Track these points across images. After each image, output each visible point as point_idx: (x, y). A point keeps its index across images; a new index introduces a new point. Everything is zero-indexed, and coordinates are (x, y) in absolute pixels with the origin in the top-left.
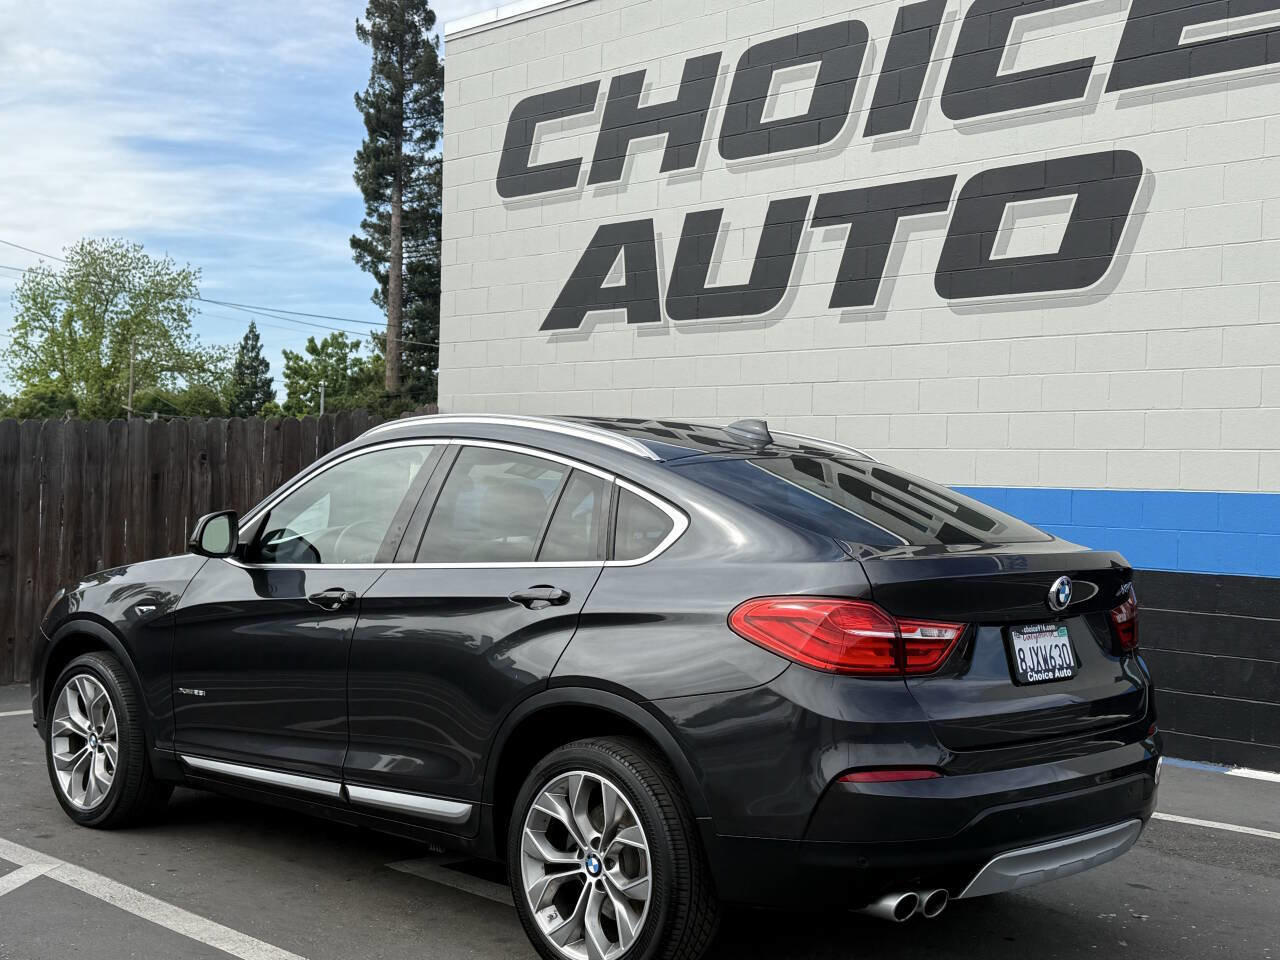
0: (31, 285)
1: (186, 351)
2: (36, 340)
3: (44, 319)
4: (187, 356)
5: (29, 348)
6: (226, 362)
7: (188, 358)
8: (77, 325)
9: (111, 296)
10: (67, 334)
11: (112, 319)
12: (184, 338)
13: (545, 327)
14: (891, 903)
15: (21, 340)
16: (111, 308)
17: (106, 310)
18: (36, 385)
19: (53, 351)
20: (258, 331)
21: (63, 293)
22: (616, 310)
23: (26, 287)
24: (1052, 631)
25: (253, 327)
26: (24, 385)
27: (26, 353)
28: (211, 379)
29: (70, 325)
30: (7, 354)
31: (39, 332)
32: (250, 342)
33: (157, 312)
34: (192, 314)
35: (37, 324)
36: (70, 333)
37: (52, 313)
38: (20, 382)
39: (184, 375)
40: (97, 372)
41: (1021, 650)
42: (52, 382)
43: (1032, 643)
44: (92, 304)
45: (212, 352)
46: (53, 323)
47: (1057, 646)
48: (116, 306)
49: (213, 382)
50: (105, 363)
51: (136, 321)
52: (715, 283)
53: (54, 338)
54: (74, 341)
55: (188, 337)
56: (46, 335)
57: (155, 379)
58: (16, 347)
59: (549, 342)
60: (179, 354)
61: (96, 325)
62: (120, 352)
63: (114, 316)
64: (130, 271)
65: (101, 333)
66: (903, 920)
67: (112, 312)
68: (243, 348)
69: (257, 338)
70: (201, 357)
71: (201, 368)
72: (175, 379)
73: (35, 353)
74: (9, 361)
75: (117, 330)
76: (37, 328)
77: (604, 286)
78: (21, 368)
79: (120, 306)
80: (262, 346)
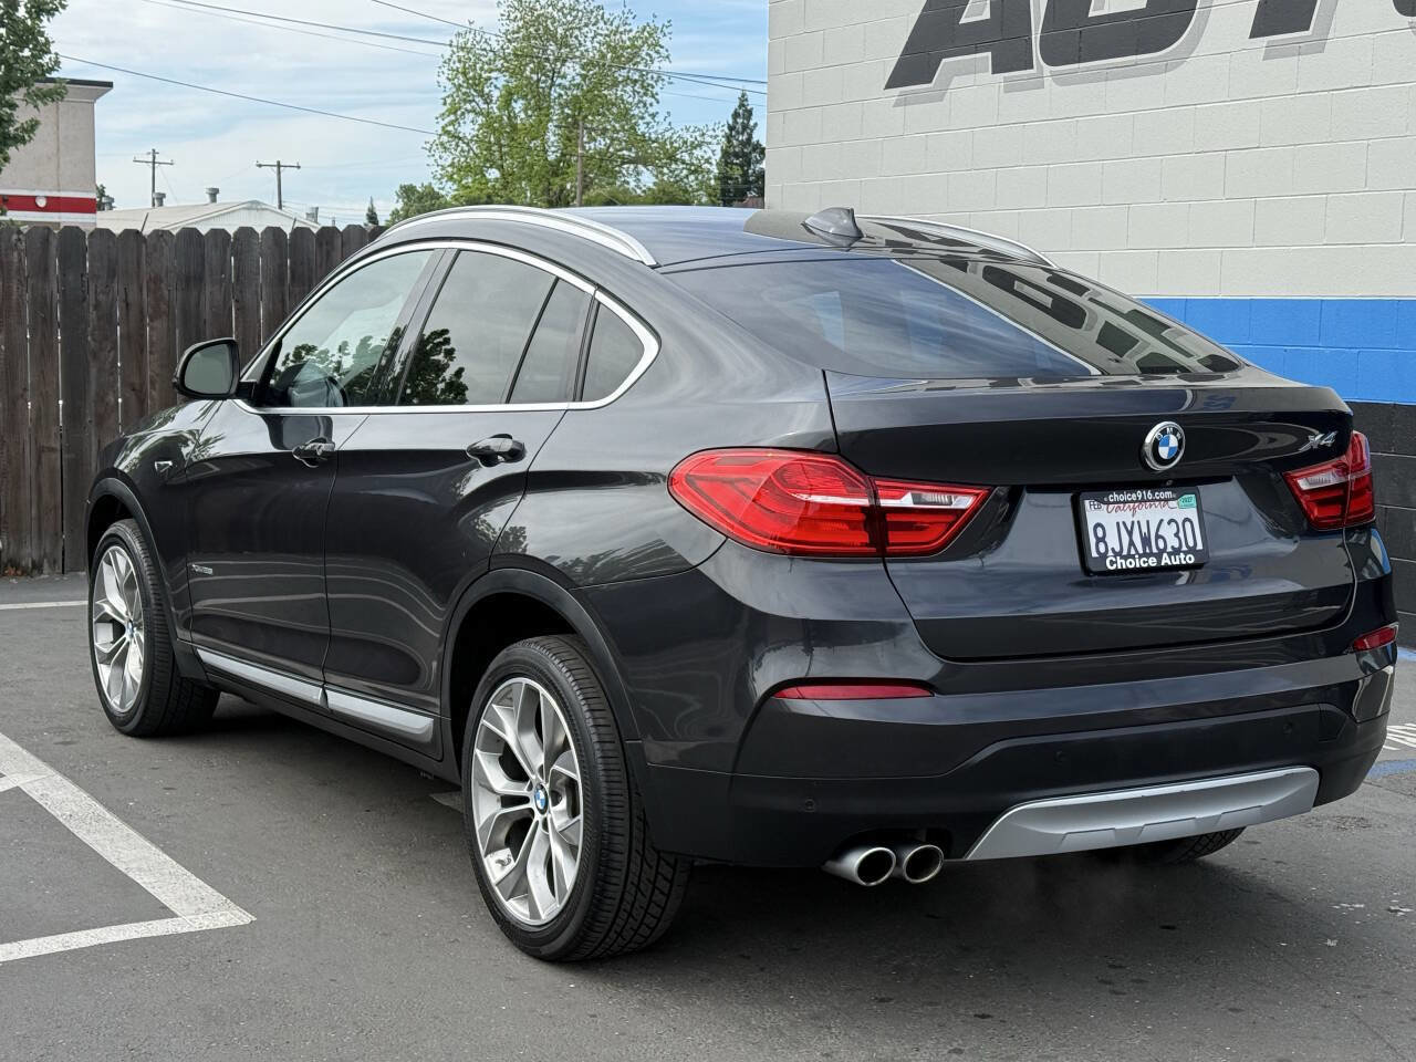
0: (461, 54)
1: (653, 136)
2: (468, 128)
3: (477, 99)
4: (654, 142)
5: (460, 139)
6: (704, 148)
7: (655, 145)
8: (518, 106)
9: (559, 64)
10: (505, 118)
11: (560, 95)
12: (648, 119)
13: (891, 84)
14: (854, 860)
15: (450, 128)
16: (559, 81)
17: (553, 84)
18: (469, 187)
19: (490, 142)
20: (751, 104)
21: (499, 63)
22: (978, 55)
23: (455, 58)
24: (1166, 500)
25: (743, 100)
26: (455, 187)
27: (457, 145)
28: (685, 172)
29: (509, 105)
30: (434, 147)
31: (472, 115)
32: (740, 121)
33: (615, 84)
34: (660, 84)
35: (468, 106)
36: (509, 117)
37: (486, 90)
38: (450, 184)
39: (650, 168)
40: (544, 167)
41: (1099, 526)
42: (488, 181)
43: (1126, 516)
44: (535, 77)
45: (687, 136)
46: (488, 104)
47: (1172, 521)
48: (564, 77)
49: (687, 177)
50: (552, 157)
51: (589, 96)
52: (1102, 8)
53: (490, 125)
54: (514, 127)
55: (653, 116)
56: (481, 120)
57: (614, 174)
58: (445, 138)
59: (897, 104)
60: (644, 139)
61: (540, 104)
62: (569, 139)
63: (562, 92)
64: (580, 29)
65: (547, 116)
66: (873, 884)
67: (559, 85)
68: (731, 128)
69: (749, 113)
70: (671, 143)
71: (672, 158)
72: (638, 174)
73: (468, 144)
74: (437, 157)
75: (566, 110)
76: (469, 112)
77: (963, 21)
78: (452, 165)
79: (569, 78)
80: (756, 124)
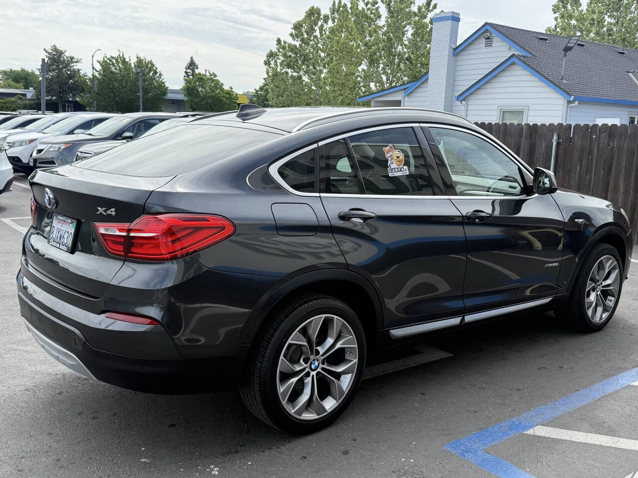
24: (69, 223)
41: (54, 226)
43: (59, 226)
47: (68, 232)
